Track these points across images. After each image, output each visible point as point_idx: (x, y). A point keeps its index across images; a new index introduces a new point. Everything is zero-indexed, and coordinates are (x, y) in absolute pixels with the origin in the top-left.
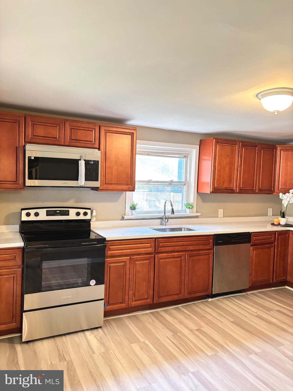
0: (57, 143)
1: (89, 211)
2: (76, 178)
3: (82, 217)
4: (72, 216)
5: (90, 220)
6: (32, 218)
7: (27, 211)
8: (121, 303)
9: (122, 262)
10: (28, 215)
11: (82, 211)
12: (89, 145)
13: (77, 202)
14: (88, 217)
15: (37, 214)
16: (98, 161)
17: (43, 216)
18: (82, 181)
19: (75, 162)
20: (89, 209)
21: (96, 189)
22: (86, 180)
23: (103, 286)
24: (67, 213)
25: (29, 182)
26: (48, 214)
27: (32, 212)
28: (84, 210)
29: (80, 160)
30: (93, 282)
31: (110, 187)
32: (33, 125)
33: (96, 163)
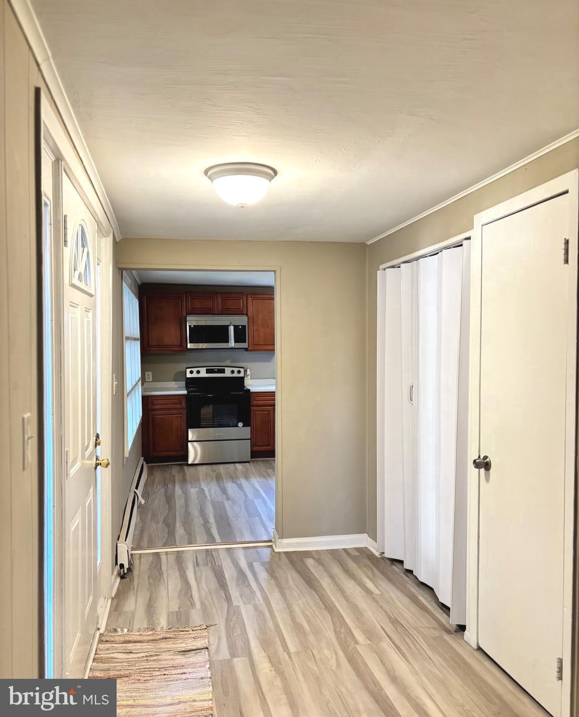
0: (211, 312)
1: (242, 370)
2: (226, 340)
3: (236, 375)
4: (228, 373)
5: (243, 378)
6: (195, 375)
7: (190, 369)
8: (268, 446)
9: (267, 411)
10: (191, 372)
11: (236, 370)
12: (238, 312)
13: (233, 362)
14: (242, 375)
15: (198, 372)
16: (245, 326)
17: (203, 374)
18: (232, 343)
19: (225, 328)
20: (243, 368)
21: (246, 349)
22: (236, 342)
23: (249, 428)
24: (223, 371)
25: (189, 346)
26: (208, 371)
27: (195, 370)
28: (238, 369)
29: (230, 325)
30: (240, 424)
31: (258, 348)
32: (192, 299)
33: (244, 327)
